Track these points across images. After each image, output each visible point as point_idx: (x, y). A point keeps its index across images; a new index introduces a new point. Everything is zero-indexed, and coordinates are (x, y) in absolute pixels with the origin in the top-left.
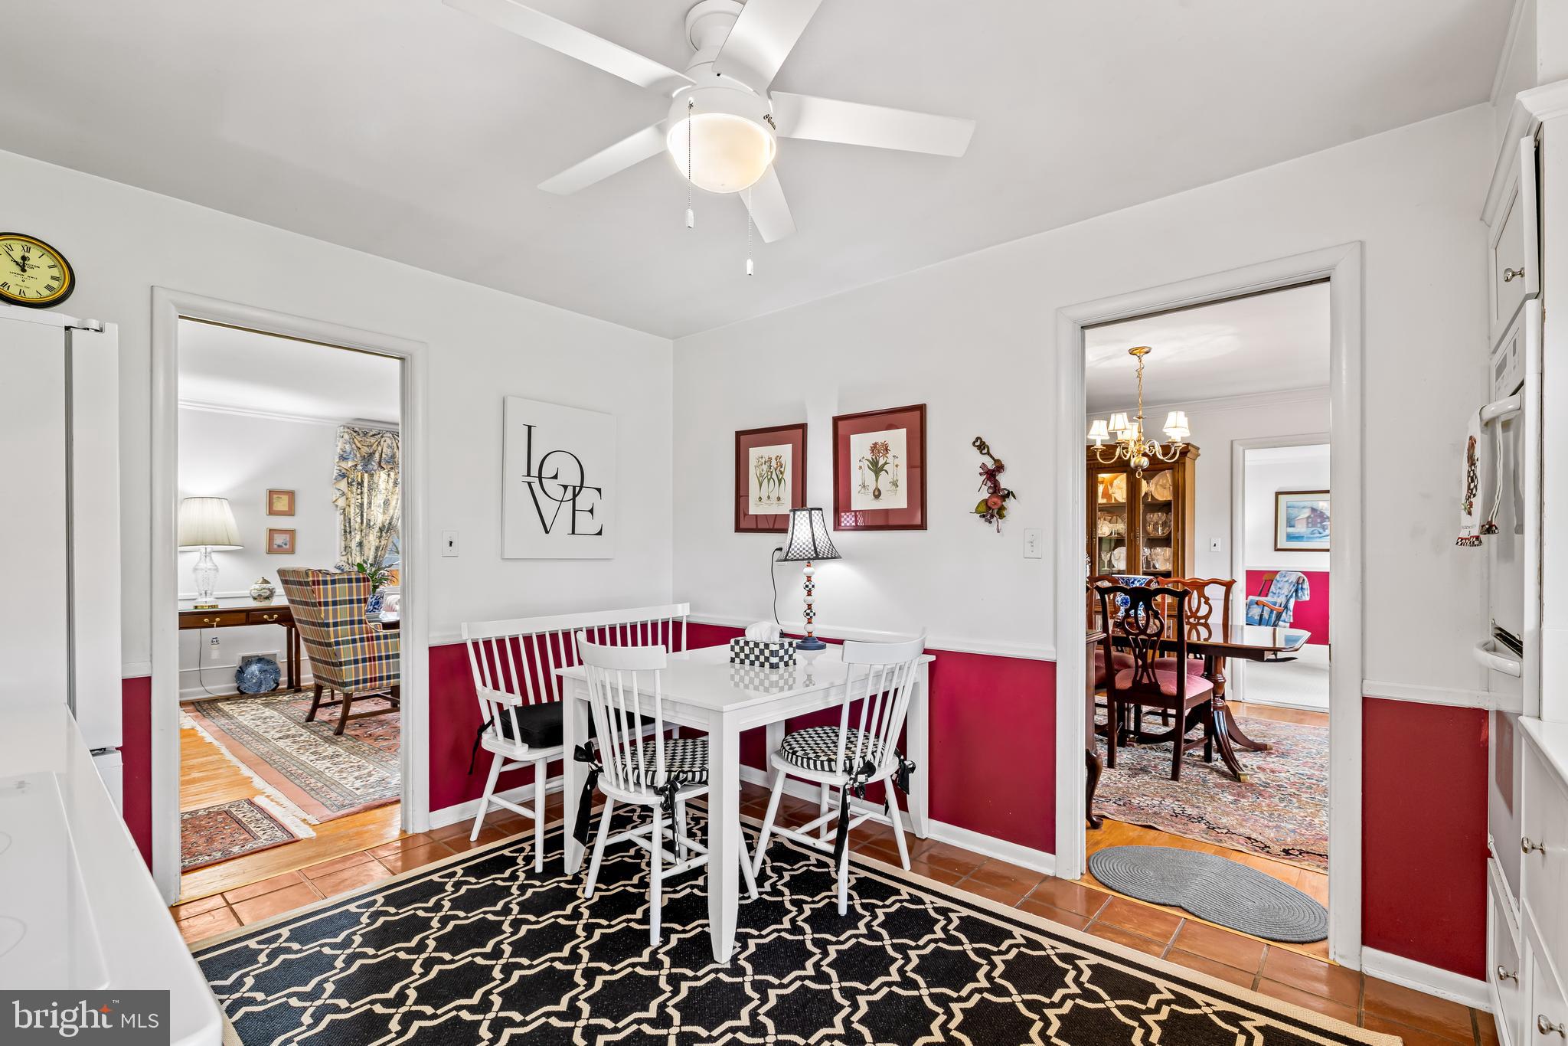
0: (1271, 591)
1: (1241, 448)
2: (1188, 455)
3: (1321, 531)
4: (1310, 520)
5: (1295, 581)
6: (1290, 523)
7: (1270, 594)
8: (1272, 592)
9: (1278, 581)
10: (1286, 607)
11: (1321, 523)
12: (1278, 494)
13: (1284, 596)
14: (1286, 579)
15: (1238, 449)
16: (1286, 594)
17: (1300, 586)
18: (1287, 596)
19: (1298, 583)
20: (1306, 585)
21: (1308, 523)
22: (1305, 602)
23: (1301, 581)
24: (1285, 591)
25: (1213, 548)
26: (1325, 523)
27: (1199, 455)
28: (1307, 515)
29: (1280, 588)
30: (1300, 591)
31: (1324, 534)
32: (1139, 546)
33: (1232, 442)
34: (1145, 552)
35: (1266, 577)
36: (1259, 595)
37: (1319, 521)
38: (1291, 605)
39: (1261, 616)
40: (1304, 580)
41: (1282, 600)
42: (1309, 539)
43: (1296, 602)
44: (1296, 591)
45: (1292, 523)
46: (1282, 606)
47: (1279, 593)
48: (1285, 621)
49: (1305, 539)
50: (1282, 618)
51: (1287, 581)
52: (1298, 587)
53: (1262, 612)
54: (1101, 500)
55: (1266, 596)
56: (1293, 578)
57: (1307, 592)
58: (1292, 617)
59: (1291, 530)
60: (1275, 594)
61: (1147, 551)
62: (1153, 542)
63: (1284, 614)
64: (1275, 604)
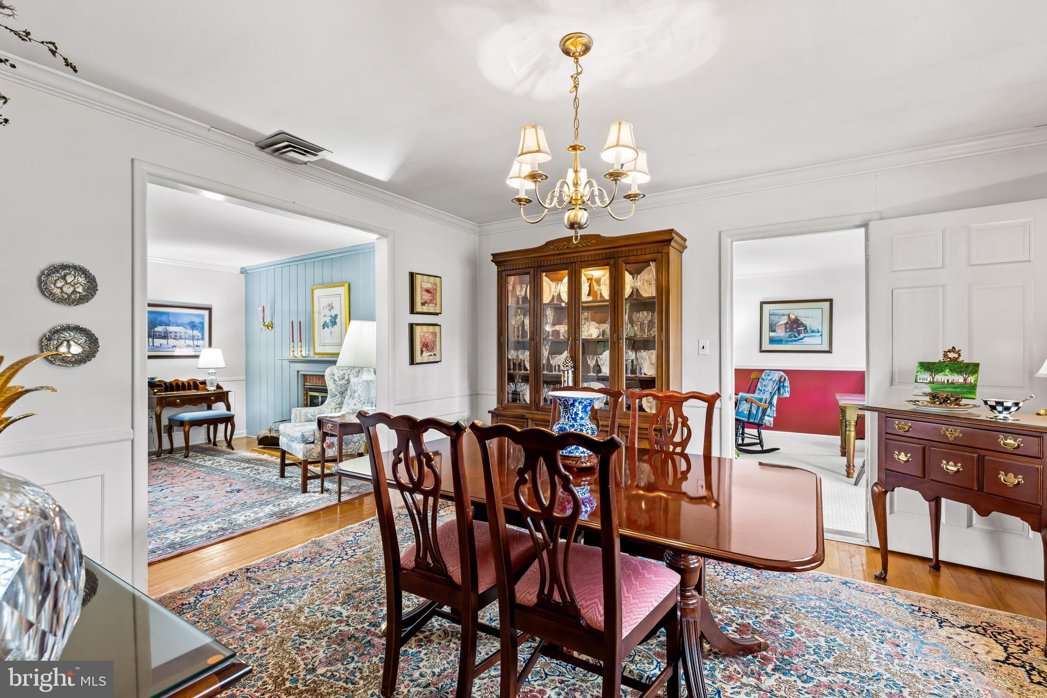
0: (757, 388)
1: (729, 240)
2: (673, 243)
3: (796, 335)
4: (788, 326)
5: (777, 379)
6: (772, 329)
7: (757, 391)
8: (759, 389)
9: (763, 380)
10: (770, 403)
11: (796, 328)
12: (762, 303)
13: (768, 393)
14: (770, 378)
15: (726, 240)
16: (770, 391)
17: (782, 384)
18: (771, 393)
19: (780, 381)
20: (787, 383)
21: (786, 329)
22: (786, 398)
23: (782, 380)
24: (769, 389)
25: (701, 351)
26: (799, 329)
27: (686, 247)
28: (785, 321)
29: (765, 386)
30: (782, 389)
31: (799, 338)
32: (622, 349)
33: (720, 233)
34: (630, 355)
35: (753, 376)
36: (748, 392)
37: (795, 326)
38: (775, 401)
39: (750, 412)
40: (785, 379)
41: (767, 396)
42: (787, 342)
43: (778, 398)
44: (779, 389)
45: (774, 328)
46: (767, 402)
47: (764, 390)
48: (769, 416)
49: (784, 342)
50: (767, 413)
51: (771, 380)
52: (780, 384)
53: (751, 408)
54: (585, 298)
55: (754, 393)
56: (776, 376)
57: (788, 389)
58: (775, 412)
59: (772, 334)
60: (761, 391)
61: (631, 355)
62: (637, 345)
63: (769, 410)
64: (761, 400)
